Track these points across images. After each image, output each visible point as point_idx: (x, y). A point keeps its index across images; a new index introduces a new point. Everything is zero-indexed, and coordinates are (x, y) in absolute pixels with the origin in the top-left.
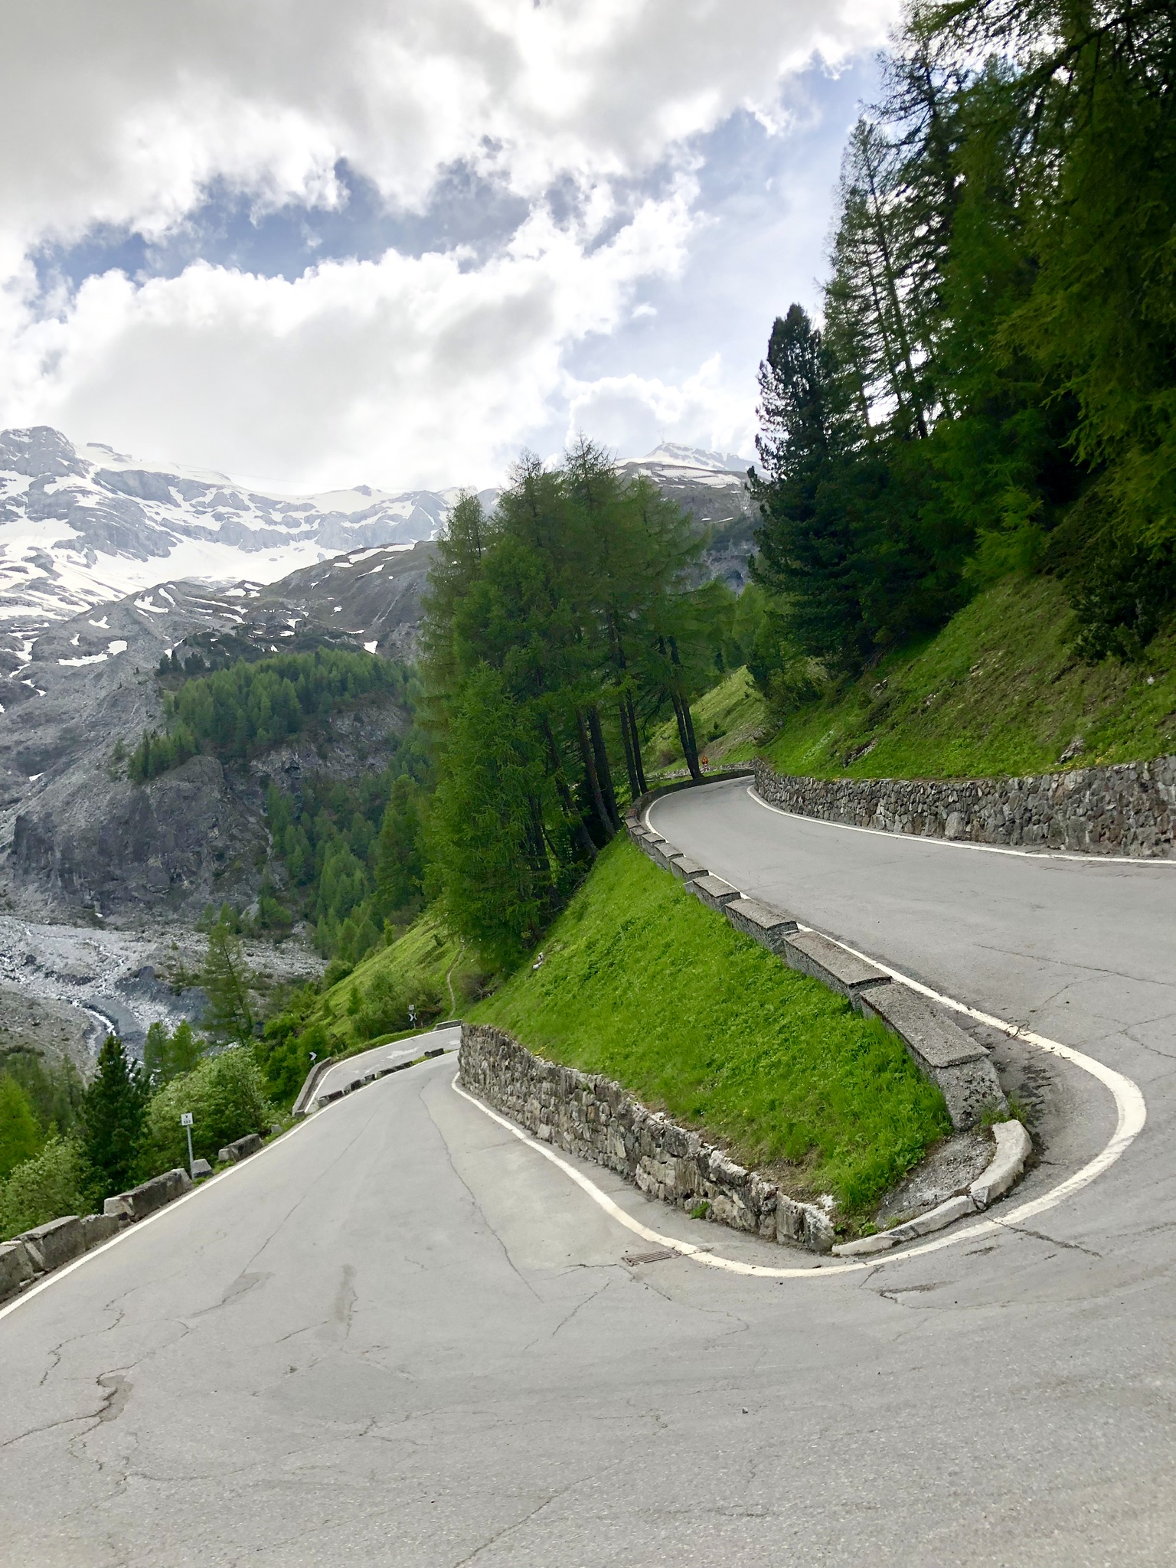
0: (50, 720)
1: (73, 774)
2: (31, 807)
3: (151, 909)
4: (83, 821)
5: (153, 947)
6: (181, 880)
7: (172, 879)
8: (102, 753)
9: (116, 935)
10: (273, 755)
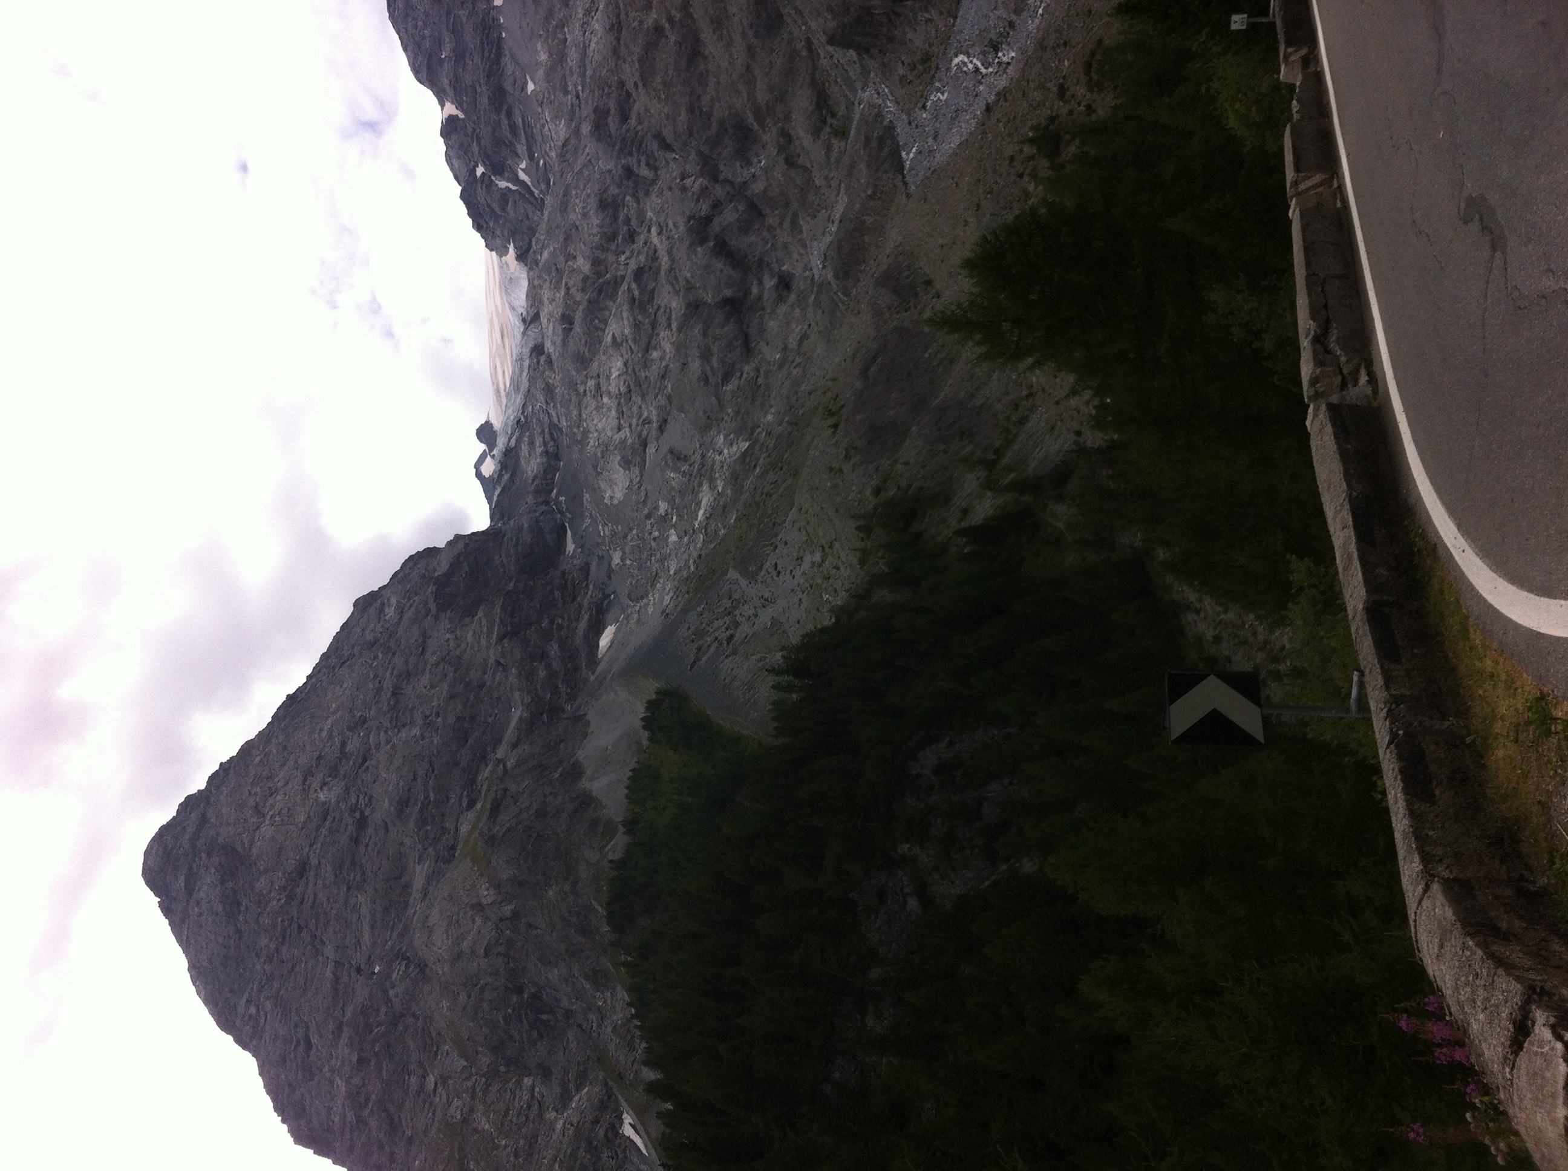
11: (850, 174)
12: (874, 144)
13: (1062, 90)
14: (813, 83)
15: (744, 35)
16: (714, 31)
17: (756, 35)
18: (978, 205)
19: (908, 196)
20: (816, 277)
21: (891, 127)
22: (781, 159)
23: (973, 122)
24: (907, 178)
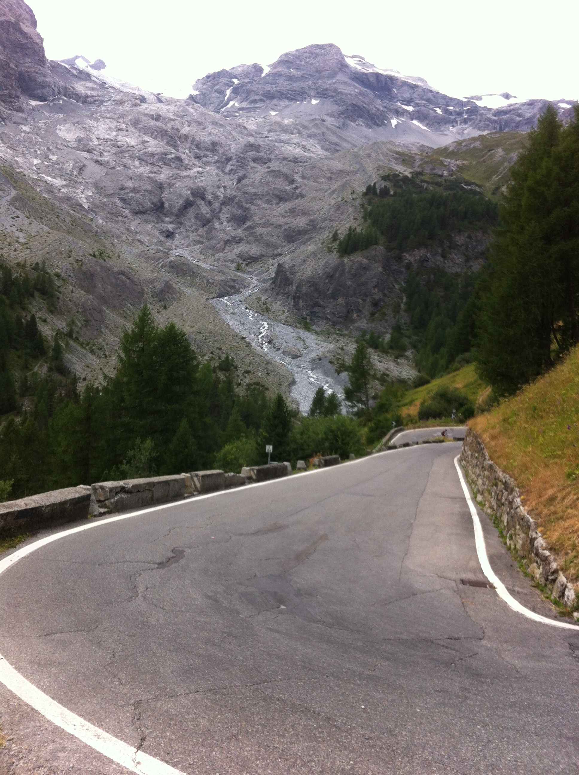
0: (304, 213)
1: (310, 245)
2: (286, 260)
3: (334, 325)
4: (310, 272)
5: (332, 346)
6: (353, 313)
7: (348, 312)
8: (326, 235)
9: (314, 337)
10: (416, 252)
11: (220, 271)
12: (232, 284)
13: (248, 372)
14: (262, 256)
15: (286, 223)
16: (289, 209)
17: (286, 230)
18: (200, 333)
19: (207, 299)
20: (172, 252)
21: (239, 292)
22: (229, 238)
23: (238, 331)
24: (215, 299)
